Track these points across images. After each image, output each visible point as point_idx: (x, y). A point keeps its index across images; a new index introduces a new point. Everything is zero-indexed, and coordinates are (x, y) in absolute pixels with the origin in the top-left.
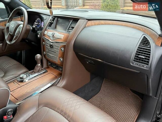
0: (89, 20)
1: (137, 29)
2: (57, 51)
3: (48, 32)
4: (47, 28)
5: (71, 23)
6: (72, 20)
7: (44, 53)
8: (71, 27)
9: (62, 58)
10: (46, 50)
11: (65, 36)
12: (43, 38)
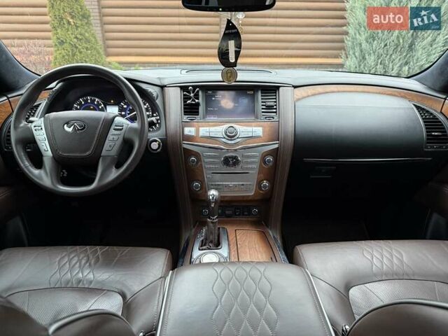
0: (295, 87)
2: (252, 169)
3: (201, 129)
4: (185, 118)
5: (260, 97)
6: (257, 91)
7: (197, 187)
8: (264, 107)
9: (267, 180)
10: (207, 175)
11: (267, 129)
12: (184, 148)
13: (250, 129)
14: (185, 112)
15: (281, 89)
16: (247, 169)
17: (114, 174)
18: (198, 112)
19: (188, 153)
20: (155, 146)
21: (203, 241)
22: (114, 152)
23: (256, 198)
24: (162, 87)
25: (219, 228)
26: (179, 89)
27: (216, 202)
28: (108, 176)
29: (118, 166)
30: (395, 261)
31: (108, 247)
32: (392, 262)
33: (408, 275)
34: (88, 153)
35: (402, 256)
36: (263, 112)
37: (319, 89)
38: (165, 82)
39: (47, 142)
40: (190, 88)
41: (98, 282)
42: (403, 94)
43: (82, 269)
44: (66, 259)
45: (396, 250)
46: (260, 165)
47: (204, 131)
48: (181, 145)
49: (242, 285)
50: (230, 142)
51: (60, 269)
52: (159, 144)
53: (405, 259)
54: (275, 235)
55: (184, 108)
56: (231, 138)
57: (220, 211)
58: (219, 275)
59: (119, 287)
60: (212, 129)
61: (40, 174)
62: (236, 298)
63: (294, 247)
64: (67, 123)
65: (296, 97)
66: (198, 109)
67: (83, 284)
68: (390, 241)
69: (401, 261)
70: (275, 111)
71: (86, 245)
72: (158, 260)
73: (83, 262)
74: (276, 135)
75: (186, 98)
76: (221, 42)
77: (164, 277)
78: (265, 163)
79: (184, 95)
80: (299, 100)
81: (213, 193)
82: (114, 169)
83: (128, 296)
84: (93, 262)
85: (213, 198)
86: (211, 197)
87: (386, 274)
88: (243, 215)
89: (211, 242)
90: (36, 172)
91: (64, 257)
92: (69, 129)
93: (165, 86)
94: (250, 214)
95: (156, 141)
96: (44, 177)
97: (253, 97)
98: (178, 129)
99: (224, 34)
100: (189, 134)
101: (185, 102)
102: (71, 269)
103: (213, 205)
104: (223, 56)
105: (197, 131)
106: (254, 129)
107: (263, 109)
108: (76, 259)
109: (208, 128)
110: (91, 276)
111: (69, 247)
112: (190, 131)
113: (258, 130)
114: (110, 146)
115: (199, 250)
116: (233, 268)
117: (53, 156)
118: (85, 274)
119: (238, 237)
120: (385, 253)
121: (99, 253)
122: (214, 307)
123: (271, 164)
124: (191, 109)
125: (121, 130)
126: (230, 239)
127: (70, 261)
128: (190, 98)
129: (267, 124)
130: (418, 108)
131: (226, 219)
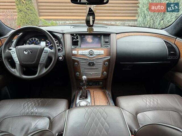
0: (117, 34)
1: (154, 36)
2: (100, 67)
3: (79, 51)
4: (73, 47)
5: (103, 38)
6: (102, 35)
7: (78, 74)
8: (104, 42)
9: (106, 71)
10: (82, 70)
11: (106, 51)
12: (72, 59)
13: (99, 51)
14: (73, 44)
15: (111, 34)
16: (98, 67)
17: (45, 71)
18: (78, 44)
19: (74, 61)
20: (61, 58)
21: (80, 96)
22: (44, 62)
23: (101, 78)
24: (63, 34)
25: (87, 91)
26: (70, 35)
27: (85, 81)
28: (42, 72)
29: (46, 67)
30: (155, 102)
31: (43, 99)
32: (154, 103)
33: (160, 108)
34: (34, 62)
35: (158, 101)
36: (104, 44)
37: (127, 34)
38: (64, 32)
39: (17, 58)
40: (75, 34)
41: (39, 113)
42: (159, 36)
43: (33, 108)
44: (26, 104)
45: (156, 98)
46: (103, 65)
47: (80, 52)
48: (71, 58)
49: (96, 115)
50: (91, 57)
51: (24, 108)
52: (62, 58)
53: (159, 102)
54: (109, 93)
55: (72, 43)
56: (91, 55)
57: (87, 84)
58: (87, 111)
59: (48, 115)
60: (84, 51)
61: (15, 71)
62: (93, 121)
63: (116, 98)
64: (25, 50)
65: (117, 38)
66: (78, 43)
67: (34, 114)
68: (154, 95)
69: (157, 103)
70: (109, 43)
71: (34, 98)
72: (63, 104)
73: (33, 105)
74: (109, 53)
75: (73, 39)
76: (87, 17)
77: (65, 111)
78: (105, 64)
79: (72, 37)
80: (118, 39)
81: (84, 77)
82: (44, 69)
83: (52, 119)
84: (37, 105)
85: (84, 79)
86: (83, 79)
87: (152, 108)
88: (96, 85)
89: (84, 96)
90: (13, 70)
91: (25, 103)
92: (26, 53)
93: (64, 34)
94: (99, 84)
95: (61, 56)
96: (16, 72)
97: (100, 38)
98: (70, 52)
99: (88, 13)
100: (75, 53)
101: (73, 40)
102: (28, 108)
103: (84, 82)
104: (88, 22)
105: (78, 52)
106: (101, 51)
107: (104, 43)
108: (30, 104)
109: (82, 51)
110: (36, 111)
111: (27, 99)
112: (75, 52)
113: (102, 52)
114: (43, 59)
115: (79, 99)
116: (92, 108)
117: (20, 64)
118: (34, 110)
119: (94, 94)
120: (151, 100)
121: (39, 101)
122: (85, 125)
123: (107, 65)
124: (75, 43)
125: (47, 53)
126: (91, 95)
127: (28, 105)
128: (75, 39)
129: (106, 49)
130: (165, 42)
131: (89, 86)
